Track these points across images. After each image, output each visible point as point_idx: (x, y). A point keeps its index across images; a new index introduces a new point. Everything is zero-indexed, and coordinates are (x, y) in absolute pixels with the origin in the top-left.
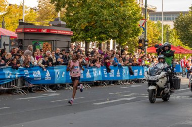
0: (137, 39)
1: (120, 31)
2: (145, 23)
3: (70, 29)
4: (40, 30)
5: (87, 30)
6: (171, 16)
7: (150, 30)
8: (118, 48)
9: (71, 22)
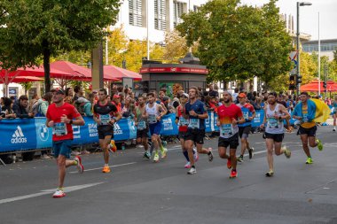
0: (288, 75)
1: (267, 66)
2: (297, 55)
3: (205, 67)
4: (169, 69)
5: (225, 66)
6: (330, 45)
7: (304, 63)
8: (263, 87)
9: (206, 58)
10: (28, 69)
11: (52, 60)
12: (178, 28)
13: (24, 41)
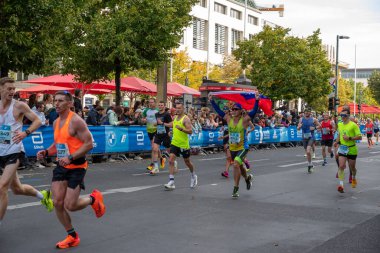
0: (328, 97)
1: (309, 89)
2: (336, 81)
3: (255, 88)
5: (273, 88)
6: (365, 73)
7: (342, 88)
9: (257, 80)
10: (101, 83)
11: (123, 76)
12: (234, 53)
13: (99, 59)
